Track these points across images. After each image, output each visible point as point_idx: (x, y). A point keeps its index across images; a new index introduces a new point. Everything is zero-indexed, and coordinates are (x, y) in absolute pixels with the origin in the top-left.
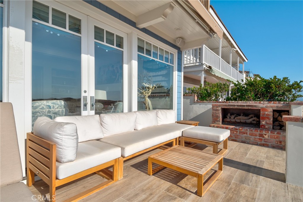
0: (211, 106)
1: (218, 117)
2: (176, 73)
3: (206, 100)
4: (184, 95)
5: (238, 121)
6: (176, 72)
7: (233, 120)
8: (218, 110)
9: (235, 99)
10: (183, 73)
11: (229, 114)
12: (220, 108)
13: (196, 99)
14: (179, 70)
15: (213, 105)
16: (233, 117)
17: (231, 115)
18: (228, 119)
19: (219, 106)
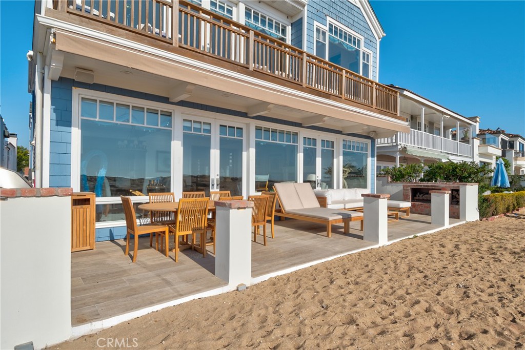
0: (402, 187)
1: (408, 195)
2: (369, 160)
3: (400, 181)
4: (377, 176)
5: (425, 199)
6: (370, 158)
7: (421, 198)
8: (408, 190)
9: (428, 181)
10: (376, 158)
11: (418, 194)
12: (409, 188)
13: (390, 180)
14: (373, 156)
15: (404, 186)
16: (421, 196)
17: (420, 194)
18: (417, 197)
19: (409, 186)
